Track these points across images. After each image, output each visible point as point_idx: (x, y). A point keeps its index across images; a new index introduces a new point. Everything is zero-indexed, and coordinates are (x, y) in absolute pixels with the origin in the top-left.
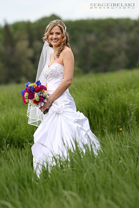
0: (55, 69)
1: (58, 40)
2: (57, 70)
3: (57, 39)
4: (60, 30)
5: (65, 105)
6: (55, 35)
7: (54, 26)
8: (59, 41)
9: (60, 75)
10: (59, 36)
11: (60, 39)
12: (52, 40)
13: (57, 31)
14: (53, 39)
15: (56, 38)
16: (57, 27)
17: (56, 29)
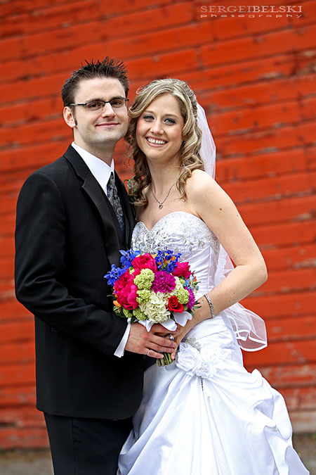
0: (181, 233)
1: (166, 142)
2: (188, 233)
3: (163, 137)
4: (178, 109)
5: (221, 347)
6: (157, 121)
7: (162, 94)
8: (170, 144)
9: (195, 252)
10: (171, 130)
11: (174, 139)
12: (147, 138)
13: (170, 113)
14: (149, 134)
15: (161, 135)
16: (169, 99)
17: (166, 106)
